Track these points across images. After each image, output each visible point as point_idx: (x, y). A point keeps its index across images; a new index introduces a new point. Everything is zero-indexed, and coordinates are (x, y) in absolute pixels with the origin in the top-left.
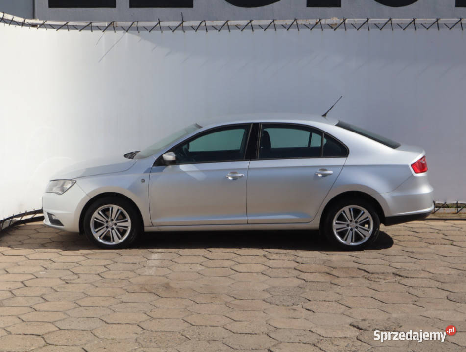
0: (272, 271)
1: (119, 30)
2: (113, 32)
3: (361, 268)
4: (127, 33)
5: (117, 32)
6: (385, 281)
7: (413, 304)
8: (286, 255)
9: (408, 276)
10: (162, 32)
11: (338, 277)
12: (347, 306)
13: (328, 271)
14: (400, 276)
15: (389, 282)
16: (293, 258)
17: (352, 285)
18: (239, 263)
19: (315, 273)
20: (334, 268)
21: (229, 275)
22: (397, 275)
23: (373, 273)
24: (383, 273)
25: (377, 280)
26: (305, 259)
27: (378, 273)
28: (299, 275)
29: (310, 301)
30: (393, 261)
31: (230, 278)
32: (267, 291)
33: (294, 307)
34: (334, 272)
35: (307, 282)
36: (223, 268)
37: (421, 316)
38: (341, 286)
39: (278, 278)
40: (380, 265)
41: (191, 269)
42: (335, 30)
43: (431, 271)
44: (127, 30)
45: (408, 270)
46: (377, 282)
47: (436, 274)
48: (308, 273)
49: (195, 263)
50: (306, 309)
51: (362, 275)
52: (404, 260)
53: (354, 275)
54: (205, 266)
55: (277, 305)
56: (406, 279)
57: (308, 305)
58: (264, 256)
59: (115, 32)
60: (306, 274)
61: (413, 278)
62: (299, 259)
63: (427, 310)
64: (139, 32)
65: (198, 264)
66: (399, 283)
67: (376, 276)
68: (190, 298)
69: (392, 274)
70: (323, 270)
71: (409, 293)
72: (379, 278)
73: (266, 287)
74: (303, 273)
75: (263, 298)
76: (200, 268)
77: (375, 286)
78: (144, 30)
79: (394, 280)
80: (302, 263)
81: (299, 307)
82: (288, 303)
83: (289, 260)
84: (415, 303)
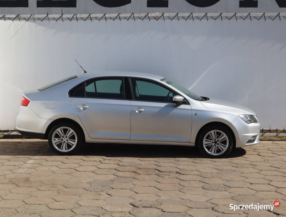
0: (100, 170)
1: (22, 20)
2: (19, 21)
3: (157, 169)
4: (27, 22)
5: (21, 21)
6: (168, 177)
7: (179, 191)
8: (114, 160)
9: (184, 174)
10: (49, 21)
11: (139, 174)
12: (135, 192)
13: (135, 170)
14: (179, 173)
15: (170, 177)
16: (117, 162)
17: (146, 179)
18: (81, 166)
19: (127, 171)
20: (140, 169)
21: (71, 173)
22: (178, 173)
23: (163, 172)
24: (170, 172)
25: (164, 176)
26: (125, 163)
27: (166, 172)
28: (116, 173)
29: (113, 189)
30: (180, 164)
31: (71, 175)
32: (90, 183)
33: (101, 193)
34: (139, 171)
35: (118, 177)
36: (70, 168)
37: (180, 198)
38: (138, 180)
39: (101, 175)
40: (170, 167)
41: (49, 169)
42: (157, 20)
43: (201, 171)
44: (27, 20)
45: (186, 170)
46: (163, 177)
47: (203, 172)
48: (122, 171)
49: (53, 166)
50: (108, 194)
51: (156, 173)
52: (188, 164)
53: (151, 173)
54: (59, 168)
55: (90, 191)
56: (183, 176)
57: (111, 192)
58: (100, 161)
59: (20, 21)
60: (121, 172)
61: (187, 175)
62: (121, 164)
63: (186, 195)
64: (35, 21)
65: (55, 166)
66: (177, 178)
67: (164, 173)
68: (36, 187)
69: (175, 173)
70: (133, 170)
71: (179, 184)
72: (165, 175)
73: (90, 180)
74: (119, 172)
75: (83, 187)
76: (55, 168)
77: (160, 179)
78: (38, 20)
79: (175, 176)
80: (121, 166)
81: (103, 193)
82: (98, 190)
83: (114, 164)
84: (180, 190)
